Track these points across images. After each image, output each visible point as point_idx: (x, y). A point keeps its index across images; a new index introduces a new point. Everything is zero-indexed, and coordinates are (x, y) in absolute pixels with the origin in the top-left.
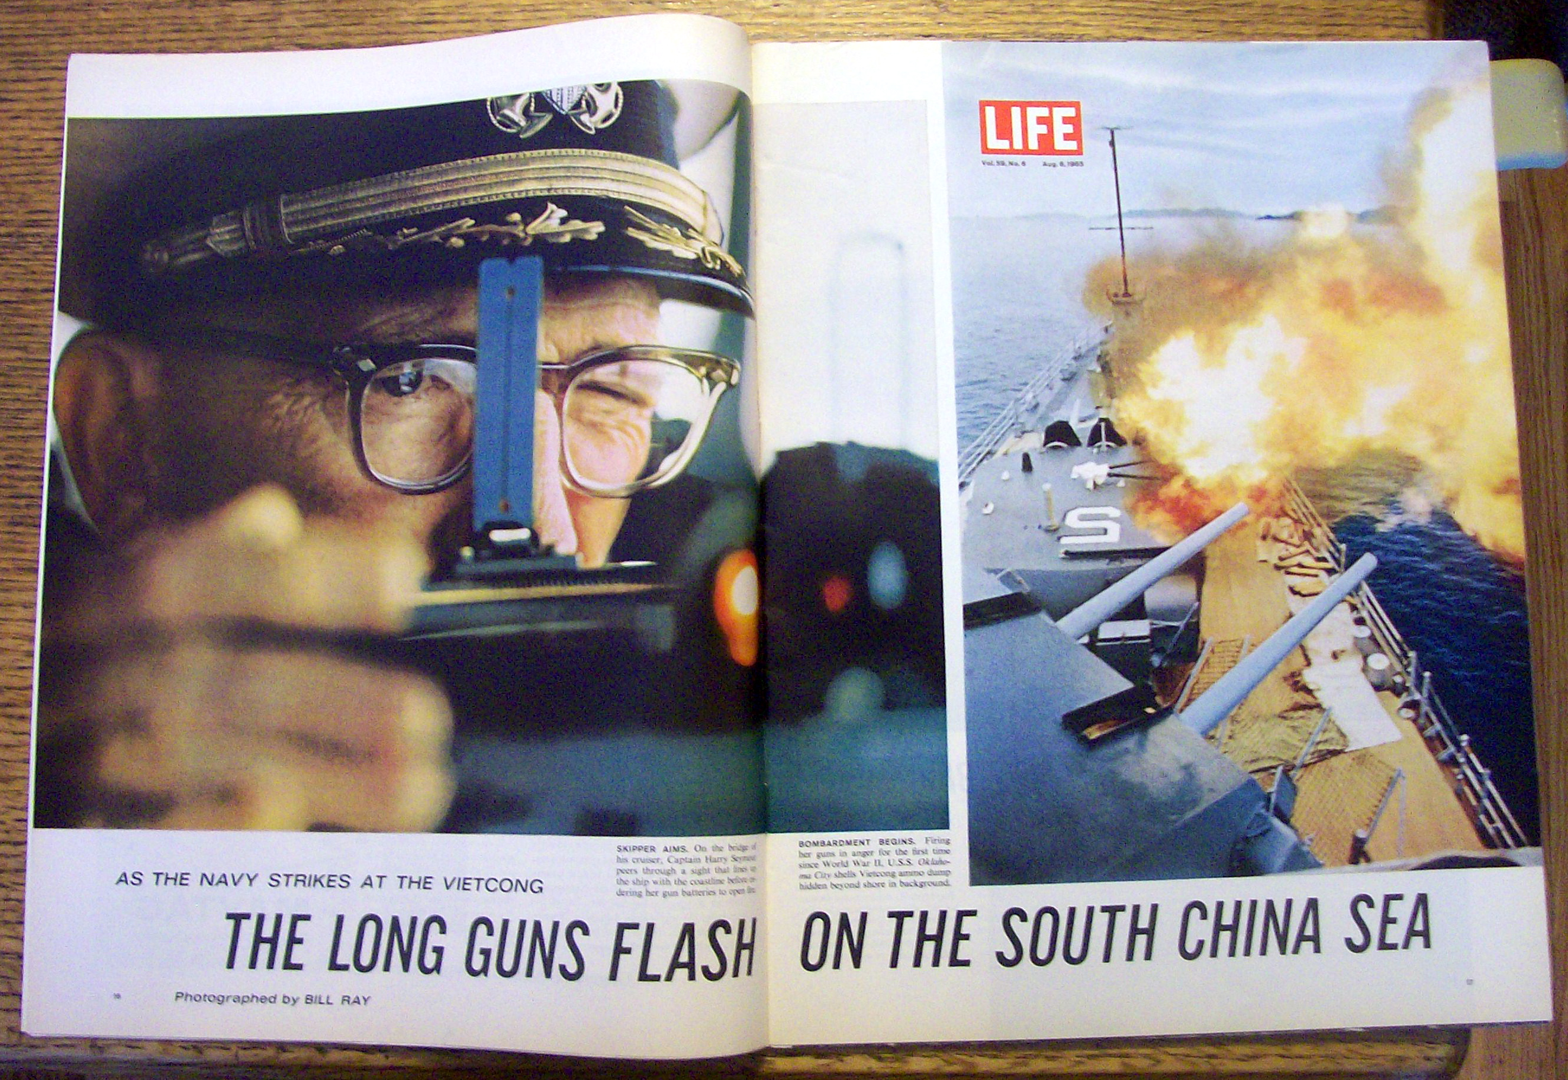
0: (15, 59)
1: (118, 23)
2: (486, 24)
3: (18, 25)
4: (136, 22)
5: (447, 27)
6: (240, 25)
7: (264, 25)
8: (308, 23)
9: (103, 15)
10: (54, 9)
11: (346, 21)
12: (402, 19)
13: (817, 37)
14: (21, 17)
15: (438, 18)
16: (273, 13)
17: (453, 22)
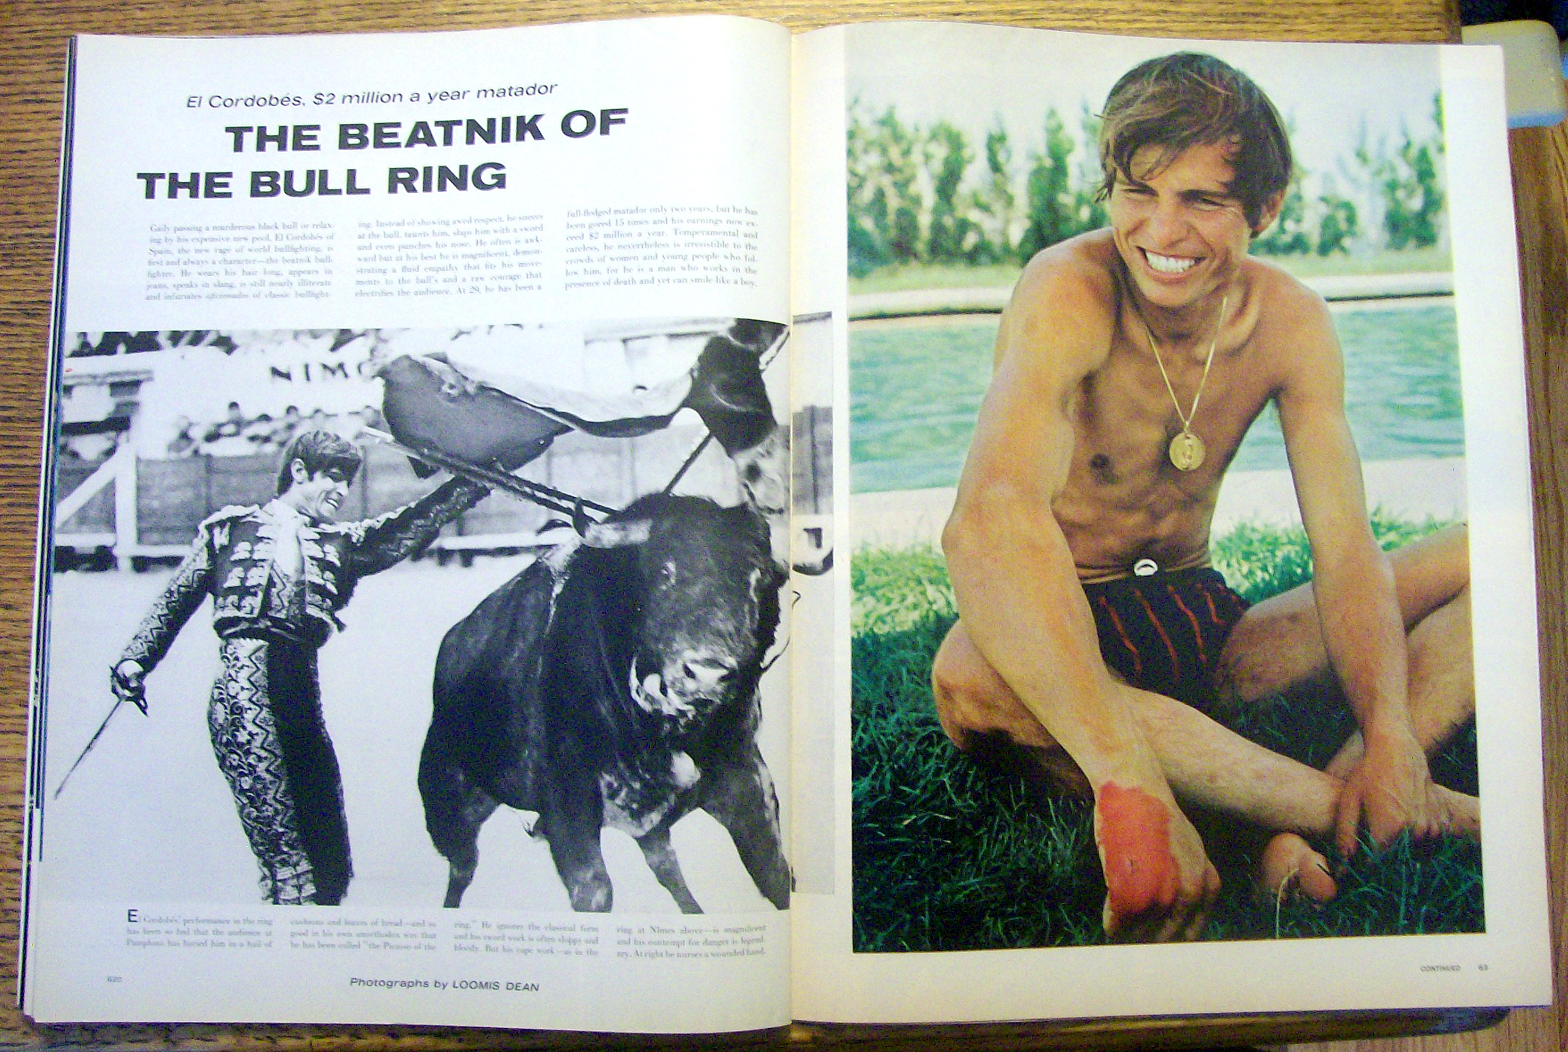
0: (52, 59)
1: (153, 21)
2: (521, 13)
3: (53, 27)
4: (173, 20)
5: (485, 17)
6: (276, 21)
7: (299, 20)
8: (345, 17)
9: (139, 14)
10: (88, 10)
11: (384, 13)
12: (437, 10)
13: (850, 18)
14: (56, 19)
15: (474, 8)
16: (308, 8)
17: (488, 12)
